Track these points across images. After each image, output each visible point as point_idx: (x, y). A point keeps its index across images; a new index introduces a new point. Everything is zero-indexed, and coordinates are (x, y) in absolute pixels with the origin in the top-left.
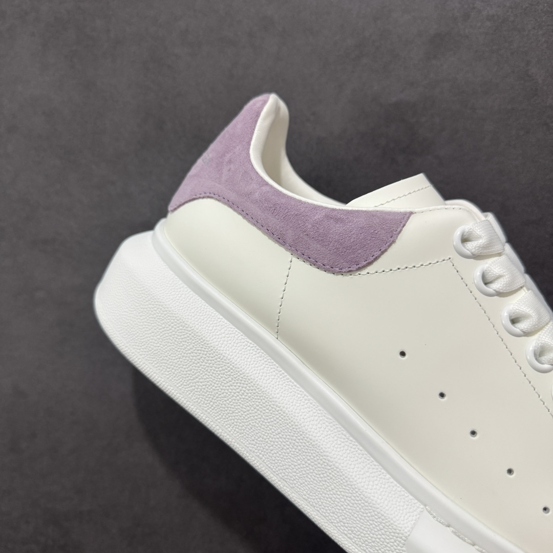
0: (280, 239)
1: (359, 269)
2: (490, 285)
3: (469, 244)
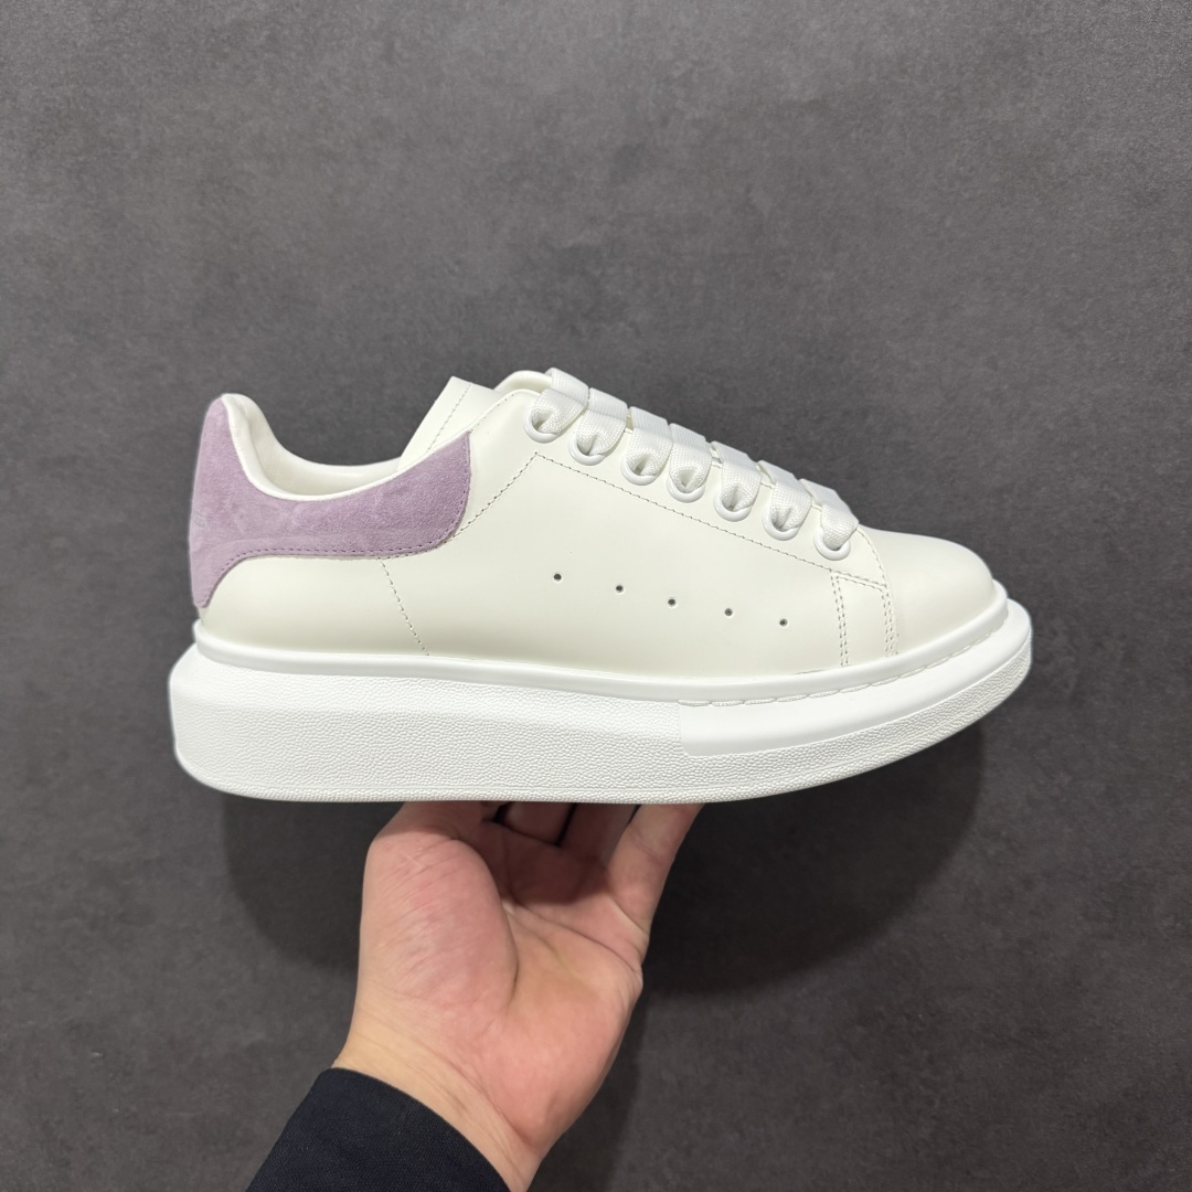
0: (355, 552)
1: (457, 525)
2: (592, 452)
3: (544, 427)
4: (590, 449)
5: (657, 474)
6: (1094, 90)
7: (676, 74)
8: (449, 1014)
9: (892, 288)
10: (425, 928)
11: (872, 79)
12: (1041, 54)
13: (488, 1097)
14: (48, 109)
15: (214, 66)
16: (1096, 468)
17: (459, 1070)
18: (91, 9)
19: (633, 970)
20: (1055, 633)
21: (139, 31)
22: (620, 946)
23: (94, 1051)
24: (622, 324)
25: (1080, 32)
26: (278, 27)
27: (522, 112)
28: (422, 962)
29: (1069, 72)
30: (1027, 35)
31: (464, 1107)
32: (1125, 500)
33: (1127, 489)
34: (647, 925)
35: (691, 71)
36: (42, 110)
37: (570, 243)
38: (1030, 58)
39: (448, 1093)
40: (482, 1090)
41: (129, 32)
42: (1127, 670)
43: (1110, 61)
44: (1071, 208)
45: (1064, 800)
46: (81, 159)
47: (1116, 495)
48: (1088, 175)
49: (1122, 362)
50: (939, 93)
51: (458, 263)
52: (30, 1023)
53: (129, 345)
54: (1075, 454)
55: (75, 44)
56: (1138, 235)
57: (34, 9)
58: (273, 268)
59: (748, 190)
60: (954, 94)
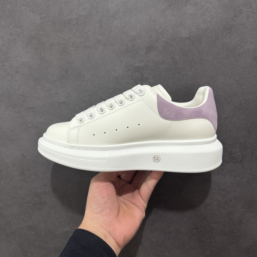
6: (246, 36)
7: (160, 31)
8: (105, 218)
9: (204, 76)
10: (101, 199)
12: (235, 28)
13: (111, 236)
14: (30, 36)
15: (65, 28)
16: (246, 114)
17: (106, 230)
18: (40, 16)
19: (143, 212)
20: (237, 148)
21: (49, 21)
22: (141, 207)
23: (33, 232)
24: (147, 82)
25: (243, 24)
26: (78, 20)
27: (128, 39)
28: (100, 206)
29: (241, 32)
30: (232, 24)
31: (106, 237)
32: (251, 120)
33: (252, 118)
34: (147, 203)
35: (163, 31)
36: (29, 36)
37: (137, 65)
38: (233, 29)
39: (103, 234)
40: (110, 234)
41: (47, 21)
42: (252, 156)
43: (249, 30)
44: (241, 60)
45: (239, 183)
46: (37, 46)
47: (250, 119)
48: (244, 53)
49: (251, 92)
51: (114, 69)
52: (20, 225)
53: (45, 84)
54: (241, 111)
55: (36, 23)
56: (255, 66)
57: (28, 16)
58: (76, 70)
59: (174, 55)
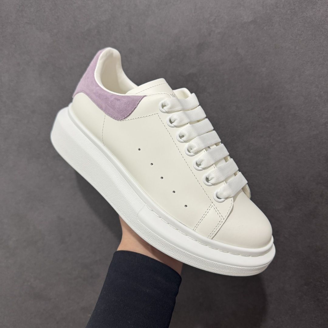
2: (173, 124)
3: (164, 108)
4: (173, 123)
5: (185, 142)
11: (268, 11)
50: (289, 11)
60: (294, 11)
